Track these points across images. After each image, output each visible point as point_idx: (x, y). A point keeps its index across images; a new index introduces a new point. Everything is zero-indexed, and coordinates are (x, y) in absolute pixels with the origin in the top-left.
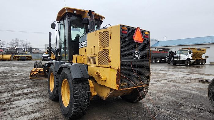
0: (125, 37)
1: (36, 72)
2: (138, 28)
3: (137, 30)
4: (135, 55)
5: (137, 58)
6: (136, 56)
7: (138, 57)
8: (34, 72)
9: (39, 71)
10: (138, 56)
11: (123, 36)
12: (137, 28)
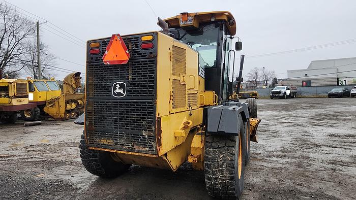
0: (97, 60)
2: (114, 36)
3: (114, 40)
4: (115, 89)
5: (120, 94)
6: (118, 91)
7: (123, 93)
10: (121, 91)
11: (92, 58)
12: (111, 36)
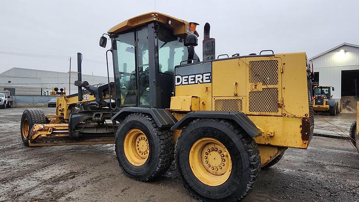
1: (44, 133)
8: (40, 133)
9: (54, 129)
